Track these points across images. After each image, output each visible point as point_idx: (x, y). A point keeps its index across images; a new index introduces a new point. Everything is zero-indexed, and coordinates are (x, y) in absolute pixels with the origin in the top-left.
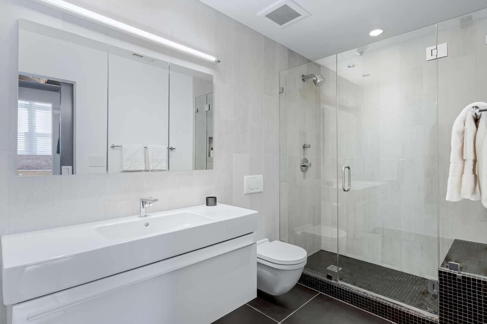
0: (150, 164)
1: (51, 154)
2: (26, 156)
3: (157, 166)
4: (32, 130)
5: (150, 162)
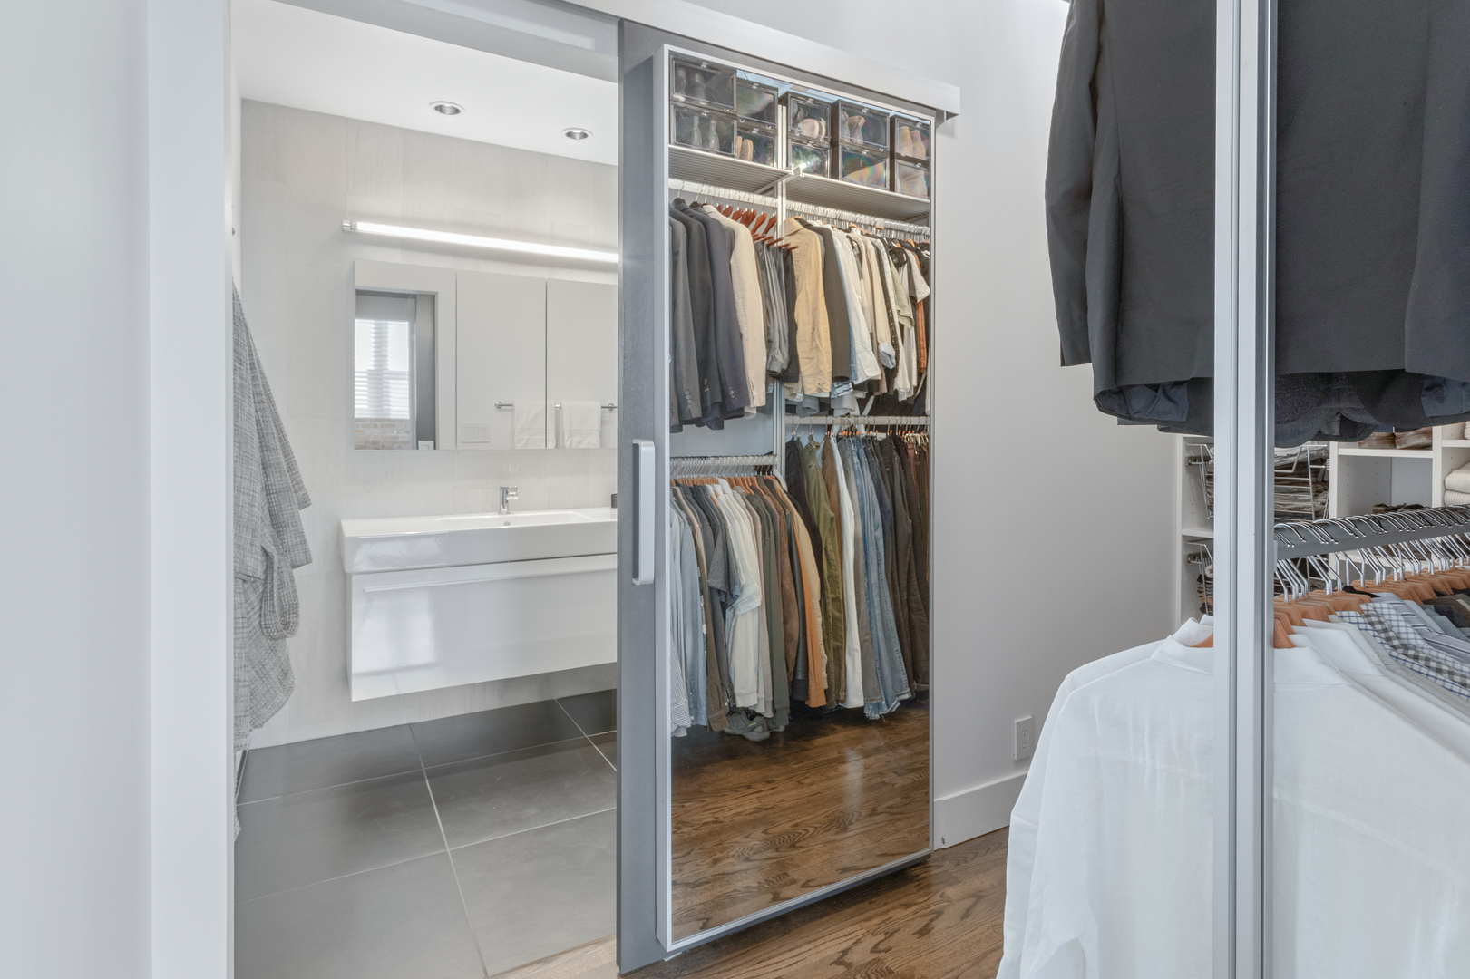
0: (566, 438)
1: (408, 417)
2: (371, 420)
3: (580, 443)
4: (381, 366)
5: (566, 434)
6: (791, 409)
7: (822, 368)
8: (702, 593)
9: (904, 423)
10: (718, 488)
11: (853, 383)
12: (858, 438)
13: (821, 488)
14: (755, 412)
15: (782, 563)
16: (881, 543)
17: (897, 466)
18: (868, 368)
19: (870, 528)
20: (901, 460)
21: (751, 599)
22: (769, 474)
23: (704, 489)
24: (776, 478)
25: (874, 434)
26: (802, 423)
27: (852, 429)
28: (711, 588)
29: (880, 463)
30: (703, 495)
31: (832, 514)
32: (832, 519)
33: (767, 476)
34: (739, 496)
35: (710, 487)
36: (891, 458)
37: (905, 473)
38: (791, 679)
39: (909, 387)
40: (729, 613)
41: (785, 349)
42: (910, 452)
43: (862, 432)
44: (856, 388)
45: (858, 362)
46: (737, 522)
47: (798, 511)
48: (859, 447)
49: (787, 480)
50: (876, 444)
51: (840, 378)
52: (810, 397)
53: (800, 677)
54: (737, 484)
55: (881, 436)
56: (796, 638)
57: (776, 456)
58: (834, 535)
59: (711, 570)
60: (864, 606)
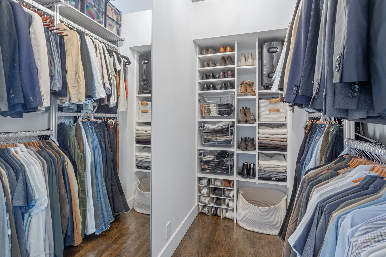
6: (60, 109)
7: (81, 91)
8: (7, 211)
9: (108, 116)
10: (18, 149)
11: (94, 99)
12: (91, 122)
13: (76, 143)
14: (44, 109)
15: (59, 182)
16: (102, 163)
17: (106, 132)
18: (100, 93)
19: (97, 157)
20: (108, 130)
21: (41, 205)
22: (48, 139)
23: (8, 150)
24: (53, 141)
25: (97, 120)
26: (66, 115)
27: (88, 118)
28: (14, 207)
29: (100, 132)
30: (7, 154)
31: (82, 154)
32: (82, 156)
33: (47, 140)
34: (32, 152)
35: (12, 150)
36: (104, 129)
37: (109, 135)
38: (64, 236)
39: (114, 102)
40: (26, 215)
41: (61, 81)
42: (110, 127)
43: (93, 119)
44: (95, 101)
45: (96, 90)
46: (32, 166)
47: (67, 156)
48: (91, 126)
49: (58, 141)
50: (98, 124)
51: (89, 97)
52: (73, 104)
53: (69, 234)
54: (30, 146)
55: (100, 121)
56: (68, 216)
57: (52, 130)
58: (82, 163)
59: (15, 196)
60: (95, 190)
